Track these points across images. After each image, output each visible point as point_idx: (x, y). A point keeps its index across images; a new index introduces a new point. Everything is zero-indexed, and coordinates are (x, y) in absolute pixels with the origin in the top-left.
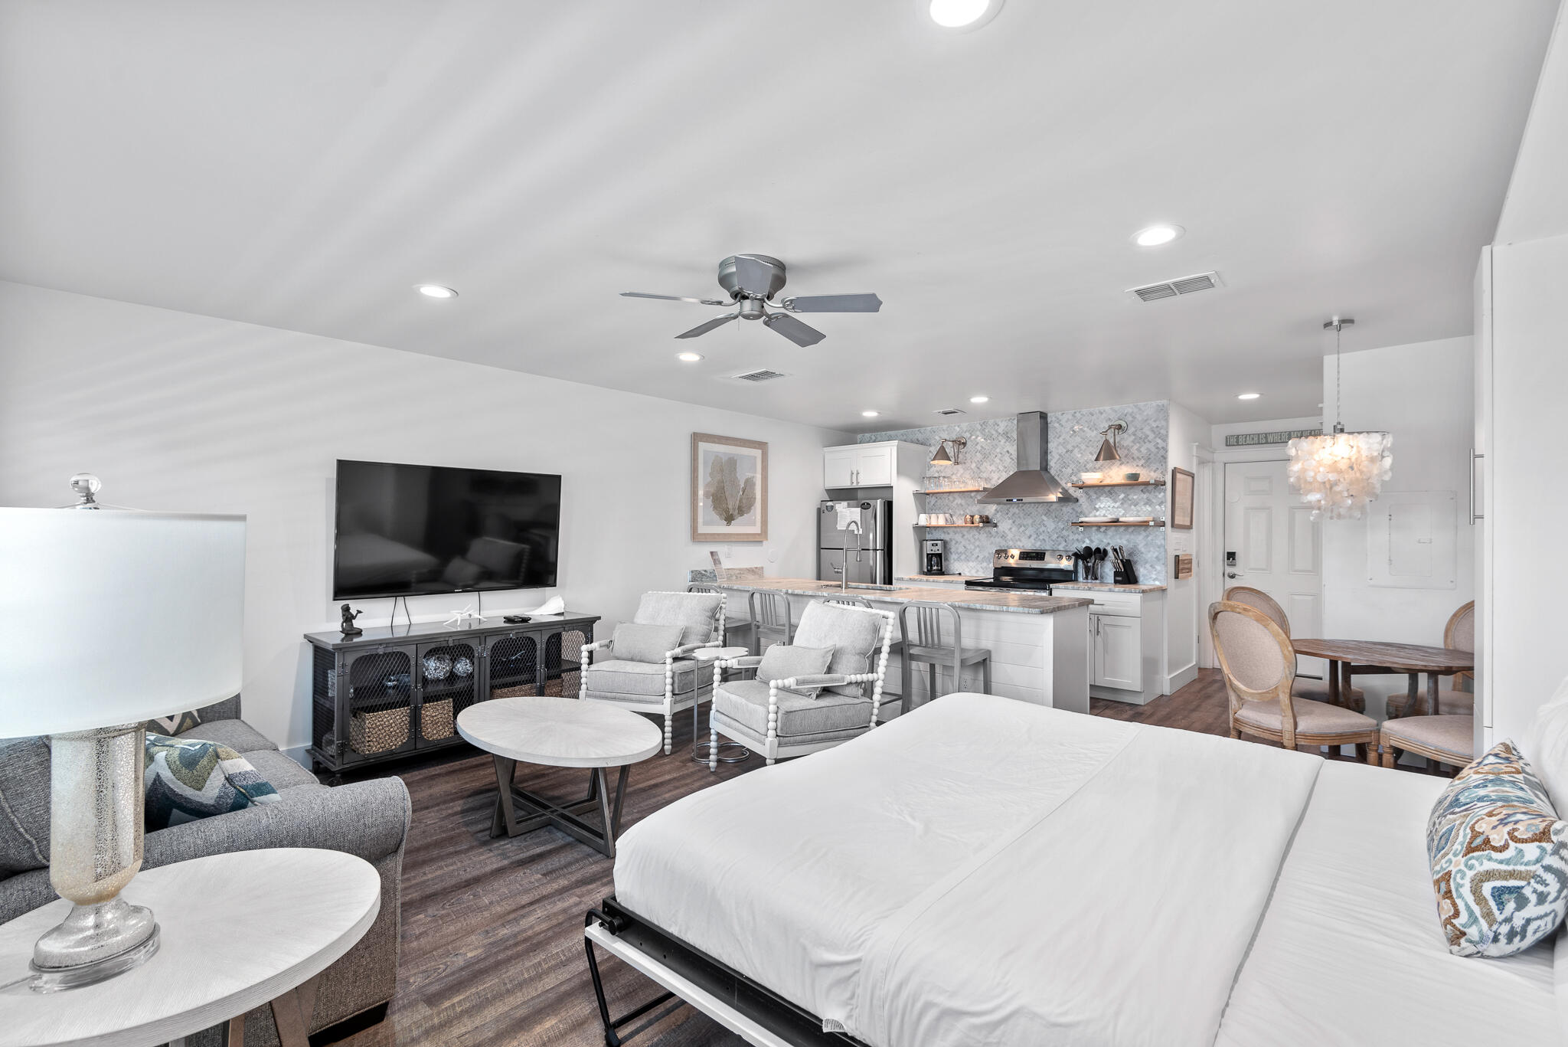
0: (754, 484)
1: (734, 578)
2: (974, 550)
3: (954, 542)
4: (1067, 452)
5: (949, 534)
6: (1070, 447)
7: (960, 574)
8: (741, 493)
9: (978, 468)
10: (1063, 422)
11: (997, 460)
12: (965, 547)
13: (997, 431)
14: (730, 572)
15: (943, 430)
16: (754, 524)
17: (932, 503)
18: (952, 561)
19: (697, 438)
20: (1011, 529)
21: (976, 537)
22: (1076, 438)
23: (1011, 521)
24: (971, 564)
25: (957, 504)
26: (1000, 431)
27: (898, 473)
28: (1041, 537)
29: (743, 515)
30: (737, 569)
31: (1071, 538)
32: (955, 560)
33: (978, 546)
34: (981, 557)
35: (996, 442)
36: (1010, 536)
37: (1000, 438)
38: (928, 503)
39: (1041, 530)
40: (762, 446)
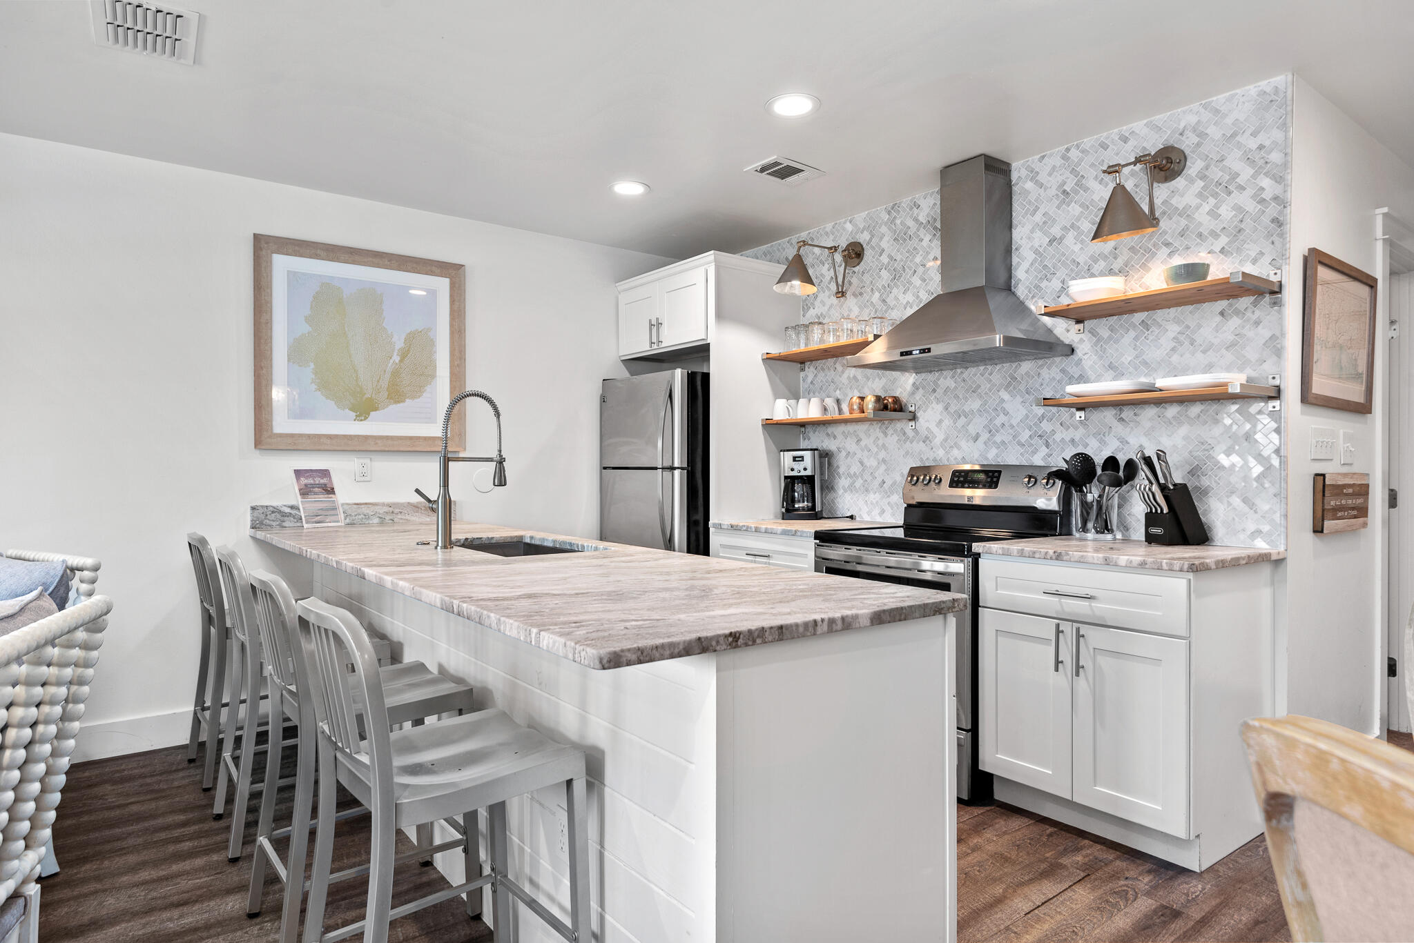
0: (432, 343)
1: (376, 520)
2: (877, 468)
3: (843, 454)
4: (1051, 242)
5: (835, 437)
6: (1056, 231)
7: (852, 517)
8: (396, 358)
9: (884, 301)
10: (1042, 178)
11: (916, 281)
12: (862, 463)
13: (916, 220)
14: (364, 510)
15: (827, 234)
16: (431, 420)
17: (809, 379)
18: (841, 492)
19: (264, 247)
20: (941, 421)
21: (880, 442)
22: (1070, 208)
23: (940, 407)
24: (874, 497)
25: (849, 378)
26: (922, 219)
27: (720, 316)
28: (998, 439)
29: (403, 401)
30: (383, 504)
31: (1058, 437)
32: (845, 491)
33: (884, 461)
34: (889, 482)
35: (915, 242)
36: (939, 437)
37: (922, 233)
38: (804, 380)
39: (998, 422)
40: (453, 272)
